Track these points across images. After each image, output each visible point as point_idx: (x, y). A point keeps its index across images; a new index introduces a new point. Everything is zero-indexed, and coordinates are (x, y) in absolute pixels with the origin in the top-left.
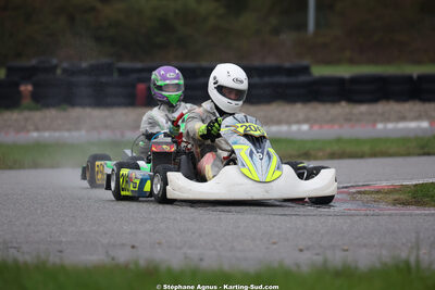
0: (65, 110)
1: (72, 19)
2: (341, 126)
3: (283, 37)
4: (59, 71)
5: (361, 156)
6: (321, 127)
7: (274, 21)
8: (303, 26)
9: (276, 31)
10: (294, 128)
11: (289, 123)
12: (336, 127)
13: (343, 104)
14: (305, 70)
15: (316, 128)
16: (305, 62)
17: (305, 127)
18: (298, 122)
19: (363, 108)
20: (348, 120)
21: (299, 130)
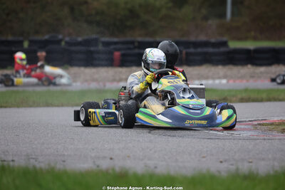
0: (67, 69)
1: (72, 9)
2: (248, 81)
3: (210, 22)
4: (63, 43)
5: (261, 100)
7: (204, 11)
8: (223, 15)
9: (206, 18)
10: (217, 82)
11: (213, 78)
12: (244, 81)
13: (249, 66)
14: (225, 44)
15: (231, 82)
16: (225, 39)
17: (224, 81)
18: (219, 78)
19: (262, 69)
20: (252, 77)
21: (220, 83)
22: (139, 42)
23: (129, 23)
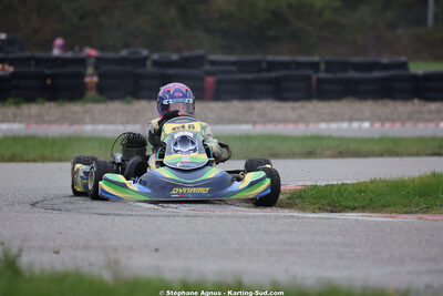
0: (129, 102)
2: (403, 124)
3: (399, 32)
4: (149, 63)
6: (383, 125)
7: (390, 15)
8: (422, 21)
9: (393, 26)
10: (355, 125)
11: (351, 119)
12: (398, 125)
13: (416, 101)
14: (403, 66)
15: (377, 125)
16: (403, 59)
17: (366, 125)
19: (434, 106)
21: (360, 128)
22: (269, 63)
23: (271, 33)
